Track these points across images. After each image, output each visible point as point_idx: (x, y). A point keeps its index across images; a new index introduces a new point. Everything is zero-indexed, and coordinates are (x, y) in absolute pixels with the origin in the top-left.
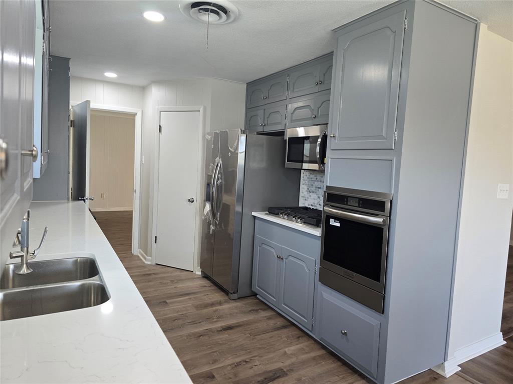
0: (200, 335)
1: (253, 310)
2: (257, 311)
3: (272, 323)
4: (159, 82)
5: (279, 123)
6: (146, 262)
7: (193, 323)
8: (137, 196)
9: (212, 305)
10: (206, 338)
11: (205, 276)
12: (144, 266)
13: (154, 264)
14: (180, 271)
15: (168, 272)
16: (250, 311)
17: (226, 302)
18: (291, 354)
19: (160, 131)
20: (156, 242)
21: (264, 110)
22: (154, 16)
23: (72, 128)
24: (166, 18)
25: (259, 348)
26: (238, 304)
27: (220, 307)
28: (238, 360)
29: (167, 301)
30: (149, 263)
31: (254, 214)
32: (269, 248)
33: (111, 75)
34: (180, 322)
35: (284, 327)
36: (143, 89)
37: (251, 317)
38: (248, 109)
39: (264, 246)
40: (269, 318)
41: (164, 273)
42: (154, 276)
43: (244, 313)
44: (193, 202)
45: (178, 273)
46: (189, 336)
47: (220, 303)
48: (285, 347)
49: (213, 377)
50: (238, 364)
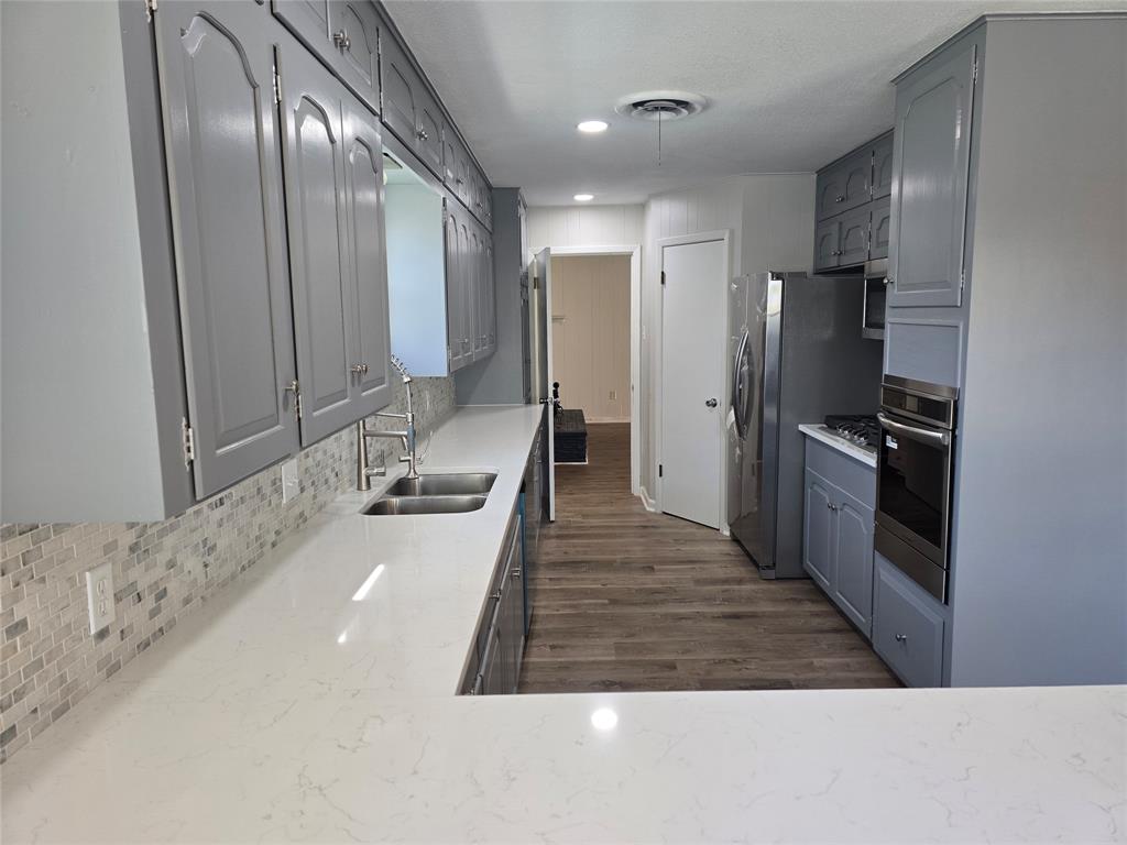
0: (681, 618)
1: (794, 599)
2: (800, 601)
3: (816, 622)
4: (660, 195)
5: (861, 249)
6: (648, 509)
7: (682, 601)
8: (635, 396)
9: (725, 581)
10: (690, 622)
11: (735, 539)
12: (645, 514)
13: (659, 511)
14: (697, 526)
15: (677, 527)
16: (787, 600)
17: (753, 581)
18: (821, 668)
19: (663, 282)
20: (661, 475)
21: (841, 223)
22: (593, 127)
23: (536, 290)
24: (610, 125)
25: (769, 650)
26: (773, 586)
27: (736, 587)
28: (723, 657)
29: (655, 567)
30: (652, 510)
31: (802, 428)
32: (819, 490)
33: (583, 198)
34: (662, 596)
35: (836, 631)
36: (642, 208)
37: (782, 608)
38: (818, 222)
39: (816, 487)
40: (817, 615)
41: (670, 527)
42: (652, 530)
43: (775, 601)
44: (715, 405)
45: (694, 530)
46: (665, 616)
47: (740, 581)
48: (816, 657)
49: (675, 668)
50: (721, 662)
